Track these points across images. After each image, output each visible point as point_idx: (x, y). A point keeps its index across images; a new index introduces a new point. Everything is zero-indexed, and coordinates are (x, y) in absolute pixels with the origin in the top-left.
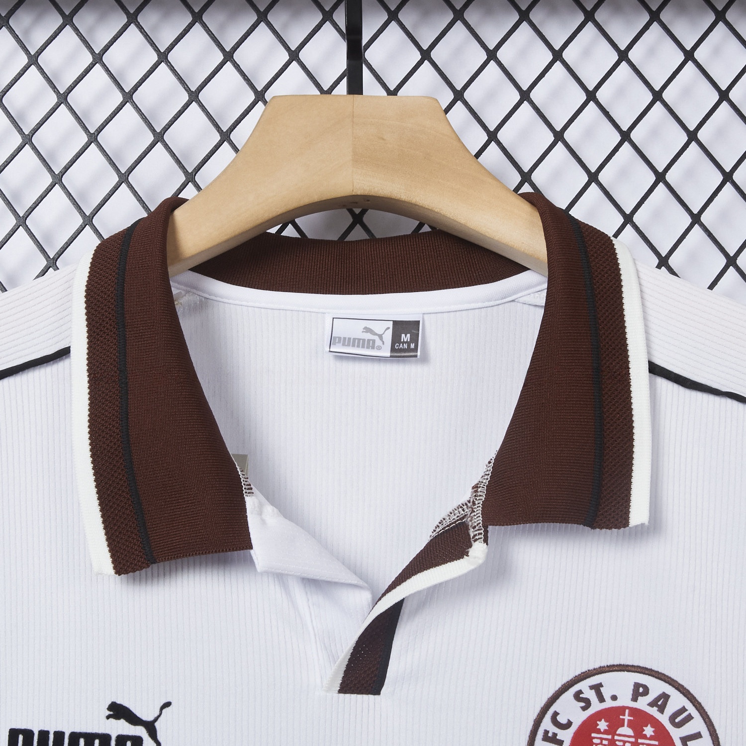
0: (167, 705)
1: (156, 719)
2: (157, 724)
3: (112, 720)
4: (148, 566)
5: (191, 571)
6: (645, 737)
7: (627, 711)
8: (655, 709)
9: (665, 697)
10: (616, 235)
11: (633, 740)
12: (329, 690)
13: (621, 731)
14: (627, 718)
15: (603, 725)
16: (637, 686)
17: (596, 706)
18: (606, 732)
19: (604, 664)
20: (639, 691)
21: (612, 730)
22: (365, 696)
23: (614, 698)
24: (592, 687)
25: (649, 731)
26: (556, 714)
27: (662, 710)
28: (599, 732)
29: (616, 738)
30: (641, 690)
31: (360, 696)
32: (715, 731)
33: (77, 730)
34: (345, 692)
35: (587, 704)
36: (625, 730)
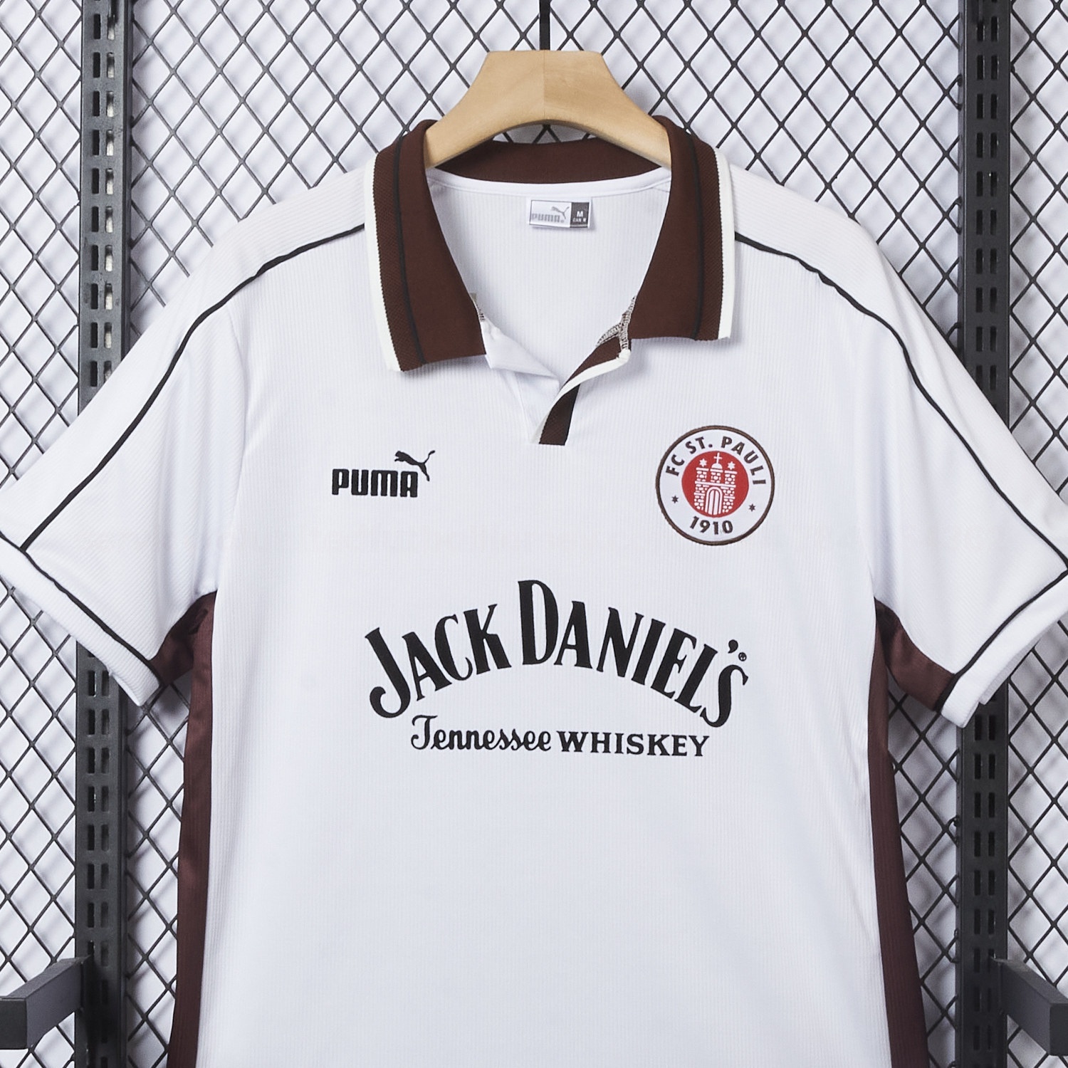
0: (433, 452)
1: (426, 461)
2: (426, 464)
3: (398, 462)
4: (421, 366)
5: (446, 369)
6: (729, 469)
7: (718, 454)
8: (736, 452)
9: (742, 445)
10: (718, 147)
11: (722, 471)
12: (533, 441)
13: (714, 466)
14: (718, 458)
15: (703, 463)
16: (725, 438)
17: (699, 451)
18: (705, 467)
19: (705, 425)
20: (726, 441)
21: (709, 466)
22: (555, 446)
23: (711, 446)
24: (697, 440)
25: (731, 465)
26: (674, 456)
27: (739, 452)
28: (701, 467)
29: (711, 470)
30: (727, 441)
31: (552, 446)
32: (771, 464)
33: (376, 469)
34: (543, 444)
35: (694, 449)
36: (717, 466)
